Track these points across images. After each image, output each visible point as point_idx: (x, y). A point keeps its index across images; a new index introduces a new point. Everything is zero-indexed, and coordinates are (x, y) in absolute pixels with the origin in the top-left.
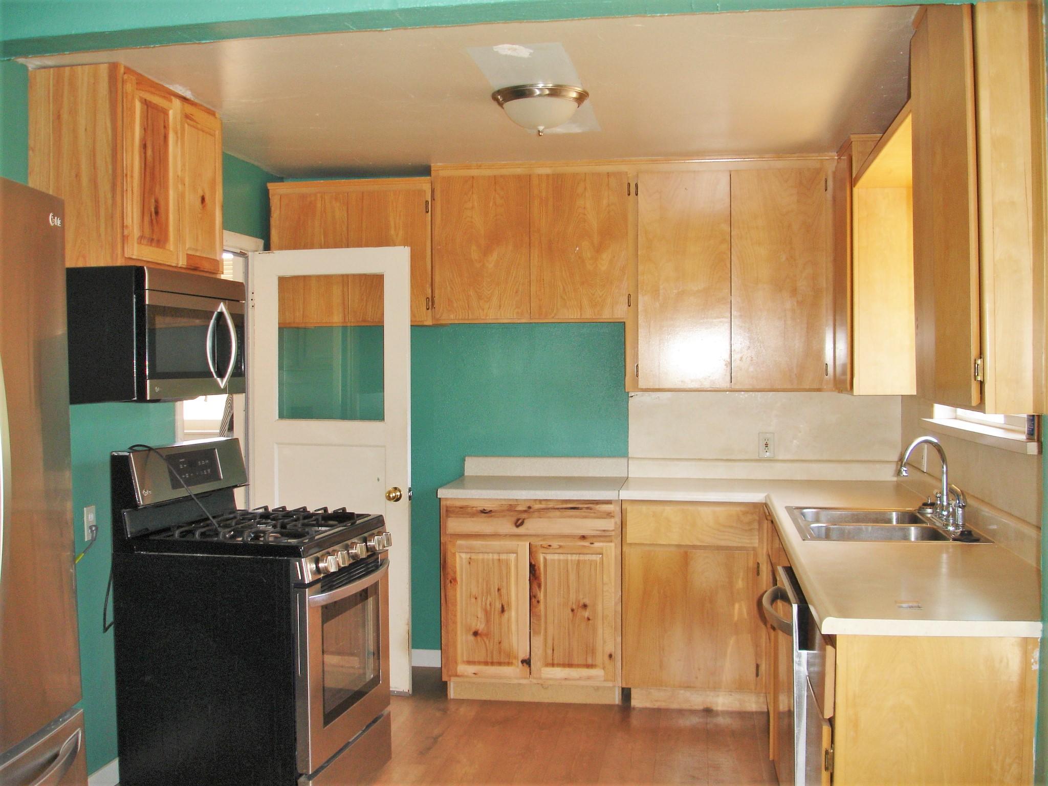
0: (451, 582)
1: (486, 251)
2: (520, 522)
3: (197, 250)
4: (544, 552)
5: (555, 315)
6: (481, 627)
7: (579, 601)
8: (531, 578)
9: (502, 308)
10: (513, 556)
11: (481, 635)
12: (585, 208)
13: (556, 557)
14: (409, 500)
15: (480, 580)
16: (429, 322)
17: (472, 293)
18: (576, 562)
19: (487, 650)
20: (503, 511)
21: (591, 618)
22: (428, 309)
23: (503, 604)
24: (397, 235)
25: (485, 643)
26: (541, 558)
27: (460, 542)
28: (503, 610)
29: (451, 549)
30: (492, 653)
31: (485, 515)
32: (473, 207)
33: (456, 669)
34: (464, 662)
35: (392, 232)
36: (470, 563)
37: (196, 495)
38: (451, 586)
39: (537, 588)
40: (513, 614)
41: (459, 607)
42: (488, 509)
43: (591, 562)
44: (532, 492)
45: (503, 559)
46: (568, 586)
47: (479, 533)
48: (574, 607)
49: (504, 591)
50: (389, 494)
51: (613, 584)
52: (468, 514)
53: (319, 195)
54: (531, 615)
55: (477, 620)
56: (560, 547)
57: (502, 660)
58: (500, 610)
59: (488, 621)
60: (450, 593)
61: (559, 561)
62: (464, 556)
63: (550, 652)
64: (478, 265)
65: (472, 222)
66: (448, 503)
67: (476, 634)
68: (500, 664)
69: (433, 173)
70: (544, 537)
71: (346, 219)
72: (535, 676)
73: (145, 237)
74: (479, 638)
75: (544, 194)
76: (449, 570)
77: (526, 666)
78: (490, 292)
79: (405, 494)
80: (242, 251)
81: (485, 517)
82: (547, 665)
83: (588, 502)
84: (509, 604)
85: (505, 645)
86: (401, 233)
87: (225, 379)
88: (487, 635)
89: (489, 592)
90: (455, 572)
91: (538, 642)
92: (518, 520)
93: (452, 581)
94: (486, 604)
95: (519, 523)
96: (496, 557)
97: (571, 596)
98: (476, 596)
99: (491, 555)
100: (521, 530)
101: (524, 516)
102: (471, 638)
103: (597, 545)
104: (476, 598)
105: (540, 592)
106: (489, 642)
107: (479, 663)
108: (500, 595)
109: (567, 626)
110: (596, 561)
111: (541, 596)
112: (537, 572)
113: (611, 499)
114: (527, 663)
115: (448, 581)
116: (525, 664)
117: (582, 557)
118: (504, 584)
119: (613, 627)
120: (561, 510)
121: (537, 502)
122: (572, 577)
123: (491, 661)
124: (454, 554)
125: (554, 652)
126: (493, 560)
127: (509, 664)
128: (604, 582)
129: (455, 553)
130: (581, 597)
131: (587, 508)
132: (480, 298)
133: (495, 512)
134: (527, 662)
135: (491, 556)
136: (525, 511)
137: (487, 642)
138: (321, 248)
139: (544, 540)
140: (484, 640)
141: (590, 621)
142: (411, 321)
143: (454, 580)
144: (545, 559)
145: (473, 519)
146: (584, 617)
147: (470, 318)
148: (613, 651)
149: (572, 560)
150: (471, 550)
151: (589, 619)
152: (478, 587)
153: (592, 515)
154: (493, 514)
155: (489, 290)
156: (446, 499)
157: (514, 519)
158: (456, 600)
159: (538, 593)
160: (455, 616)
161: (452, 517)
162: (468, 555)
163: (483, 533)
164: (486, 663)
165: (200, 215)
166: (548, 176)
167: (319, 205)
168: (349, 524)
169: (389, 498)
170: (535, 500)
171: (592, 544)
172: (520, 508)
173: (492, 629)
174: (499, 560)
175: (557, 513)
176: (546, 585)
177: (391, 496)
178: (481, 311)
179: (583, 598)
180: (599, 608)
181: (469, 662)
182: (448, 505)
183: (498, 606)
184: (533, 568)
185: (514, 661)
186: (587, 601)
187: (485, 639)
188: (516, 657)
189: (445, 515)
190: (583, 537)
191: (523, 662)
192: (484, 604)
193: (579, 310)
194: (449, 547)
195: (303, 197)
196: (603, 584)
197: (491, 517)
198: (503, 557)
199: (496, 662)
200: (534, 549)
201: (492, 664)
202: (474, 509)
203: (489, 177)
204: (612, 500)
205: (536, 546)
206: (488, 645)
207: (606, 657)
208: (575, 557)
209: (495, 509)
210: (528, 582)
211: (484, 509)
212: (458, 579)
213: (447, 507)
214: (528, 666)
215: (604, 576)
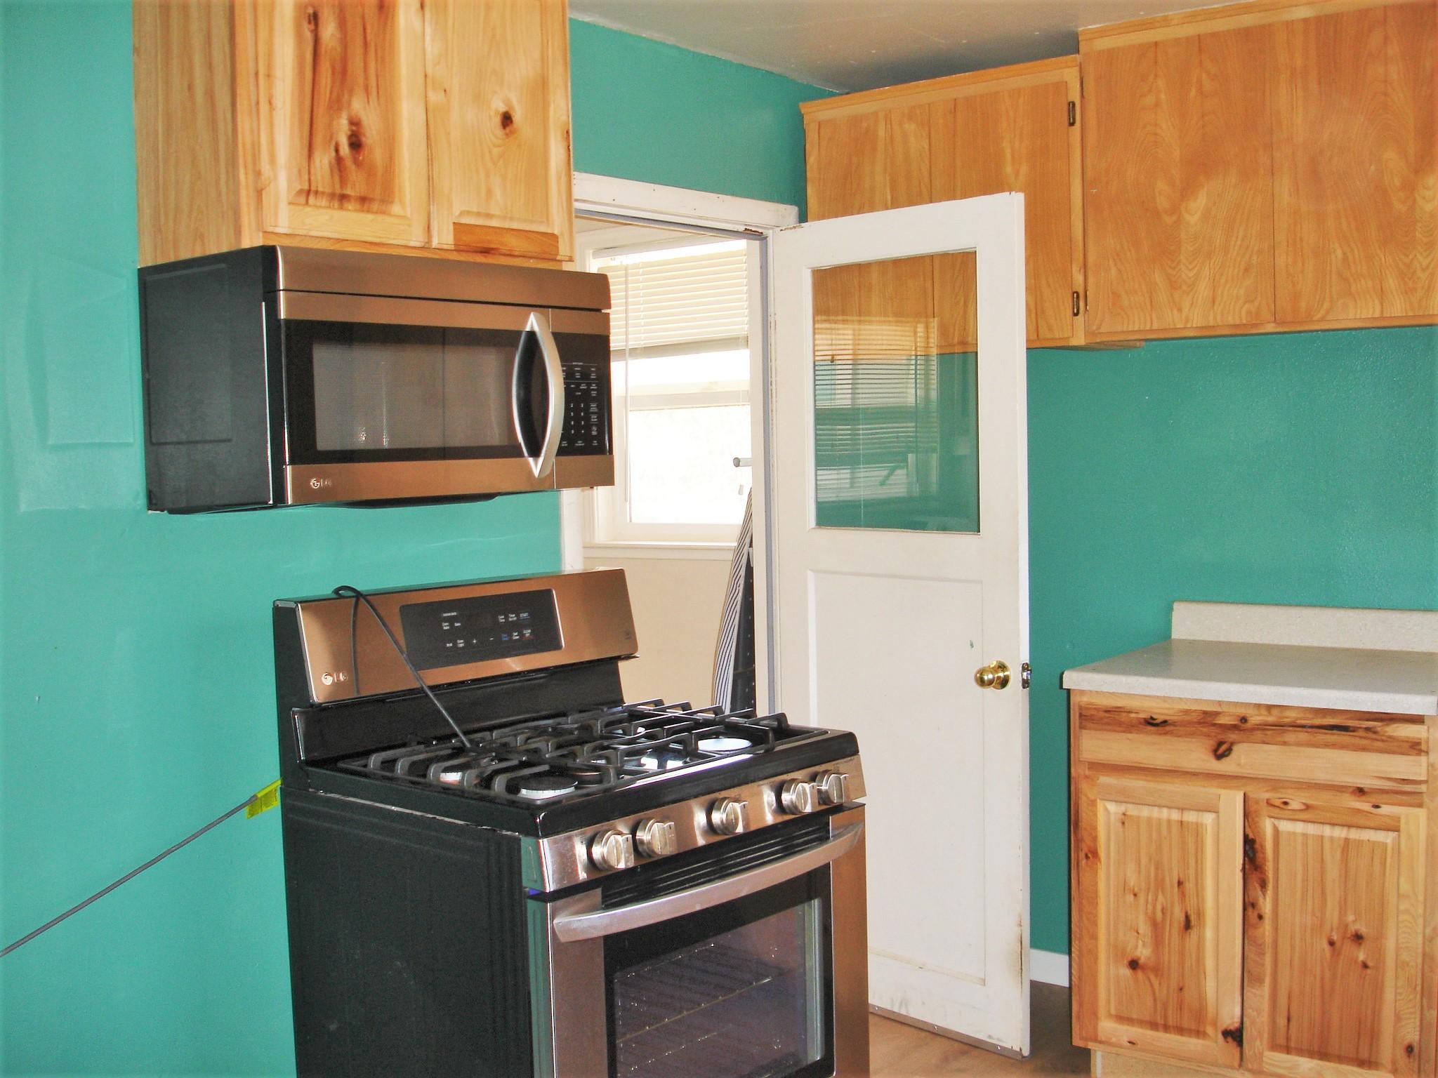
0: (1087, 857)
1: (1187, 190)
2: (1224, 747)
3: (488, 216)
4: (1272, 814)
5: (1328, 312)
6: (1144, 953)
7: (1346, 926)
8: (1247, 867)
9: (1217, 304)
10: (1208, 819)
11: (1143, 968)
12: (1386, 81)
13: (1299, 827)
14: (1024, 687)
15: (1144, 861)
16: (1079, 340)
17: (1158, 277)
18: (1342, 842)
19: (1155, 1000)
20: (1191, 723)
21: (1370, 964)
22: (1076, 314)
23: (1189, 913)
24: (1017, 174)
25: (1152, 986)
26: (1267, 826)
27: (1104, 779)
28: (1188, 925)
29: (1087, 791)
30: (1165, 1008)
31: (1153, 729)
32: (1157, 105)
33: (1095, 1028)
34: (1110, 1016)
35: (1009, 169)
36: (1123, 823)
37: (432, 688)
38: (1087, 864)
39: (1258, 889)
40: (1209, 934)
41: (1102, 907)
42: (1160, 718)
43: (1374, 845)
44: (1251, 688)
45: (1188, 822)
46: (1323, 893)
47: (1142, 766)
48: (1335, 938)
49: (1190, 886)
50: (981, 674)
51: (1421, 898)
52: (1120, 724)
53: (881, 115)
54: (1246, 942)
55: (1137, 938)
56: (1308, 807)
57: (1185, 1025)
58: (1183, 924)
59: (1158, 941)
60: (1086, 877)
61: (1305, 836)
62: (1112, 807)
63: (1282, 1022)
64: (1168, 220)
65: (1156, 134)
66: (1085, 699)
67: (1134, 964)
68: (1180, 1030)
69: (1083, 47)
70: (1275, 784)
71: (928, 153)
72: (1250, 1066)
73: (316, 192)
74: (1140, 974)
75: (1299, 62)
76: (1084, 834)
77: (1232, 1045)
78: (1195, 271)
79: (1015, 675)
80: (748, 228)
81: (1155, 734)
82: (1274, 1047)
83: (1373, 717)
84: (1200, 914)
85: (1189, 995)
86: (1024, 169)
87: (541, 459)
88: (1157, 969)
89: (1160, 885)
90: (1095, 839)
91: (1260, 997)
92: (1220, 744)
93: (1090, 855)
94: (1154, 908)
95: (1221, 752)
96: (1175, 815)
97: (1328, 913)
98: (1136, 889)
99: (1165, 810)
100: (1226, 766)
101: (1233, 736)
102: (1126, 972)
103: (1385, 810)
104: (1135, 895)
105: (1265, 898)
106: (1160, 984)
107: (1141, 1023)
108: (1183, 895)
109: (1318, 973)
110: (1385, 845)
111: (1266, 906)
112: (1259, 855)
113: (1423, 714)
114: (1234, 1039)
115: (1082, 855)
116: (1230, 1039)
117: (1354, 834)
118: (1192, 872)
119: (1419, 988)
120: (1310, 730)
121: (1264, 712)
122: (1333, 873)
123: (1163, 1023)
124: (1093, 803)
125: (1291, 1023)
126: (1169, 821)
127: (1200, 1033)
128: (1401, 892)
129: (1096, 800)
130: (1351, 918)
131: (1368, 729)
132: (1173, 285)
133: (1174, 724)
134: (1235, 1036)
135: (1165, 813)
136: (1234, 727)
137: (1156, 985)
138: (887, 209)
139: (1274, 789)
140: (1149, 980)
141: (1369, 971)
142: (1028, 341)
143: (1093, 854)
144: (1276, 831)
145: (1129, 736)
146: (1356, 961)
147: (1154, 328)
148: (1417, 1038)
149: (1332, 838)
150: (1123, 797)
151: (1365, 966)
152: (1139, 872)
153: (1379, 744)
154: (1167, 728)
155: (1191, 270)
156: (1082, 692)
157: (1212, 743)
158: (1096, 892)
159: (1261, 900)
160: (1095, 924)
161: (1090, 729)
162: (1122, 808)
163: (1152, 767)
164: (1154, 1026)
165: (496, 151)
166: (1306, 20)
167: (881, 133)
168: (762, 751)
169: (981, 682)
170: (1259, 706)
171: (1377, 807)
172: (1222, 720)
173: (1166, 958)
174: (1182, 822)
175: (1303, 736)
176: (1277, 881)
177: (986, 678)
178: (1175, 312)
179: (1354, 921)
180: (1390, 944)
181: (1121, 1019)
182: (1082, 704)
183: (1178, 915)
184: (1251, 846)
185: (1210, 1030)
186: (1363, 930)
187: (1153, 978)
188: (1215, 1024)
189: (1077, 724)
190: (1360, 791)
191: (1227, 1034)
192: (1150, 907)
193: (1377, 302)
194: (1084, 786)
195: (855, 121)
196: (1399, 896)
197: (1166, 733)
198: (1191, 817)
199: (1173, 1027)
200: (1252, 808)
201: (1166, 1028)
202: (1133, 715)
203: (1188, 39)
204: (1424, 716)
205: (1257, 802)
206: (1157, 991)
207: (1401, 1053)
208: (1339, 833)
209: (1172, 718)
210: (1239, 876)
211: (1152, 718)
212: (1102, 853)
213: (1081, 708)
214: (1235, 1044)
215: (1402, 880)
